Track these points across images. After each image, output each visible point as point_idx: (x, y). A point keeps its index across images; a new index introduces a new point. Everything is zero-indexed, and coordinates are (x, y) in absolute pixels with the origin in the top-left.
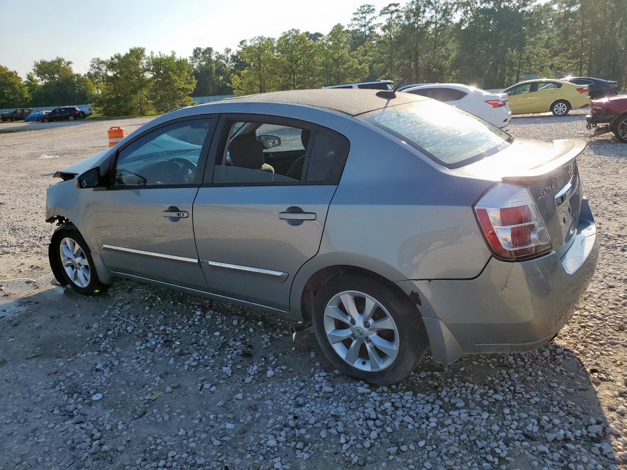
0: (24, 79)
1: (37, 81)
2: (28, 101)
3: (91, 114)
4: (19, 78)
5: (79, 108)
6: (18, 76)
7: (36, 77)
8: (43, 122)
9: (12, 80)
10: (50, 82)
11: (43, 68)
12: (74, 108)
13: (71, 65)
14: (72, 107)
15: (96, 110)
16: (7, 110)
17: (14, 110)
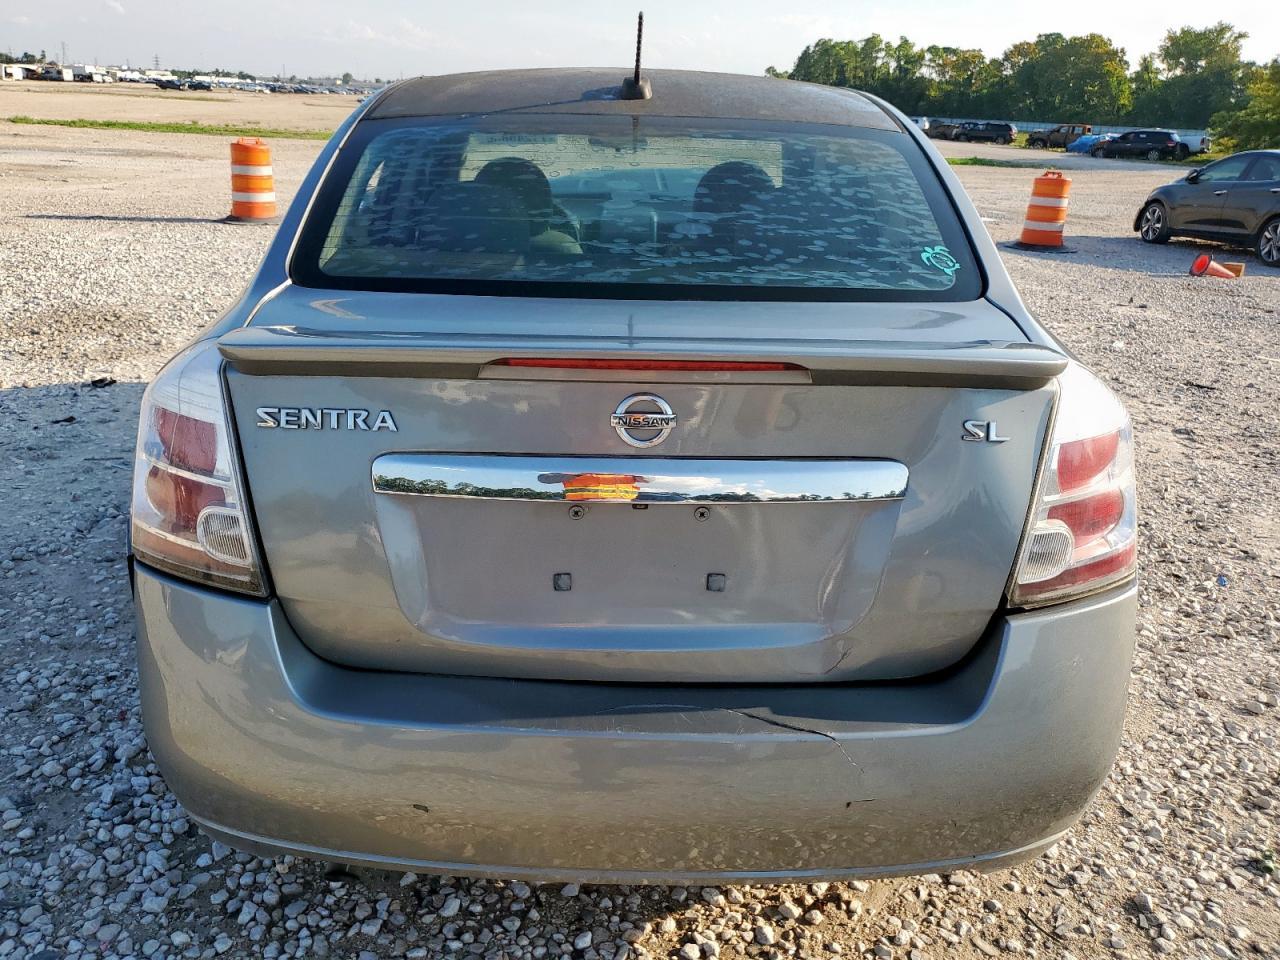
0: (1134, 67)
1: (1158, 71)
2: (1123, 113)
3: (1202, 151)
4: (1126, 63)
5: (1180, 136)
6: (1125, 58)
7: (1158, 64)
8: (1094, 155)
9: (1110, 66)
10: (1182, 76)
11: (1182, 46)
12: (1168, 135)
13: (1242, 41)
14: (1165, 131)
15: (1219, 144)
16: (1043, 125)
17: (1055, 126)
